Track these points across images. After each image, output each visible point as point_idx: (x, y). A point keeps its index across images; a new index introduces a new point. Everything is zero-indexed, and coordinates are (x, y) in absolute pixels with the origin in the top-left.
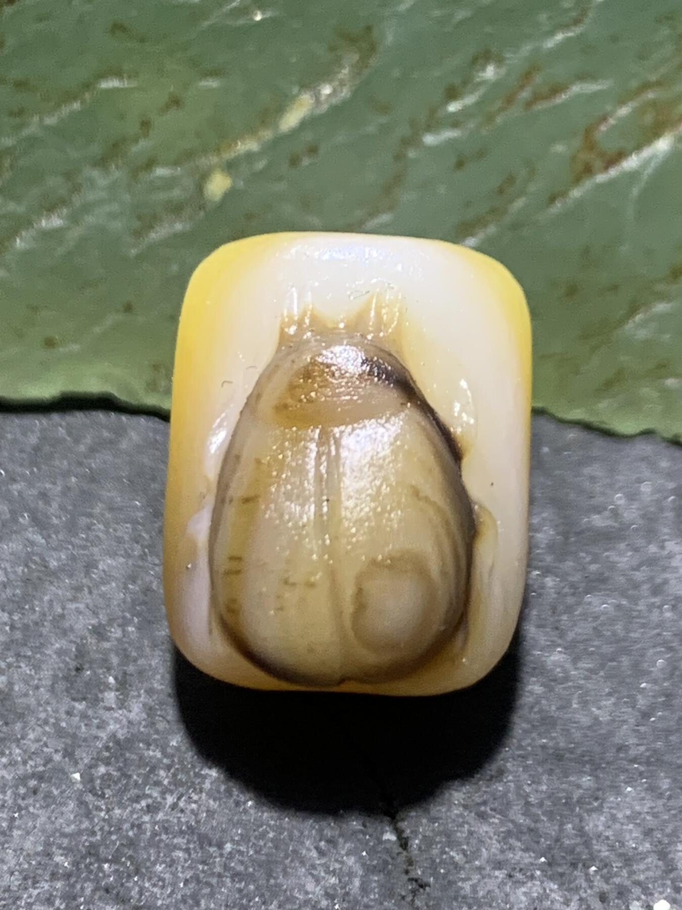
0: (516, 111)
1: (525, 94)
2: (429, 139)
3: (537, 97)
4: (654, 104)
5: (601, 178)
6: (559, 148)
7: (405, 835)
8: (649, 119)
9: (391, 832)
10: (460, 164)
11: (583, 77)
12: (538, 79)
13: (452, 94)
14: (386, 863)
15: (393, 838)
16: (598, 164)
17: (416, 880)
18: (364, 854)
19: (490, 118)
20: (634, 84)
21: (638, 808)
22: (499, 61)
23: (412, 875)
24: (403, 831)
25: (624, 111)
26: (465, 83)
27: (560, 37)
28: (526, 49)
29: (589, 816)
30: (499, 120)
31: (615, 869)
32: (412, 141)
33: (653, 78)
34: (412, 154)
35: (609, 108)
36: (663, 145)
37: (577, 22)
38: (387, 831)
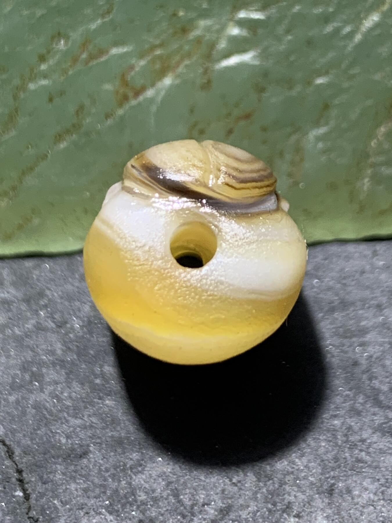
0: (79, 67)
1: (84, 56)
2: (32, 86)
3: (92, 57)
4: (160, 57)
5: (134, 102)
6: (108, 87)
7: (28, 492)
8: (158, 66)
9: (20, 491)
10: (51, 100)
11: (116, 44)
12: (91, 47)
13: (42, 59)
14: (15, 508)
15: (21, 494)
16: (131, 94)
17: (33, 518)
18: (3, 504)
19: (65, 72)
20: (147, 46)
21: (165, 470)
22: (67, 38)
23: (30, 515)
24: (27, 490)
25: (142, 63)
26: (49, 52)
27: (99, 21)
28: (81, 30)
29: (135, 475)
30: (70, 73)
31: (149, 506)
32: (22, 88)
33: (158, 42)
34: (22, 95)
35: (133, 61)
36: (168, 81)
37: (109, 12)
38: (18, 490)
